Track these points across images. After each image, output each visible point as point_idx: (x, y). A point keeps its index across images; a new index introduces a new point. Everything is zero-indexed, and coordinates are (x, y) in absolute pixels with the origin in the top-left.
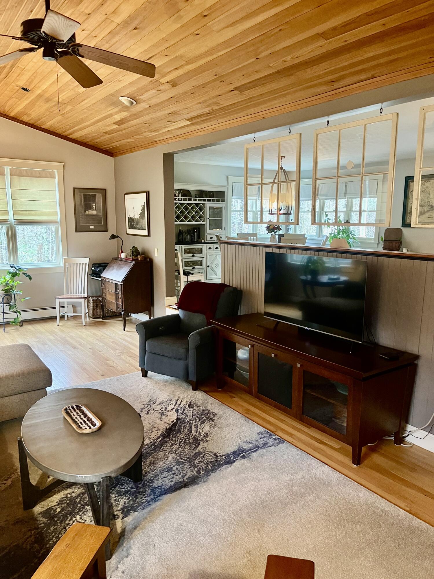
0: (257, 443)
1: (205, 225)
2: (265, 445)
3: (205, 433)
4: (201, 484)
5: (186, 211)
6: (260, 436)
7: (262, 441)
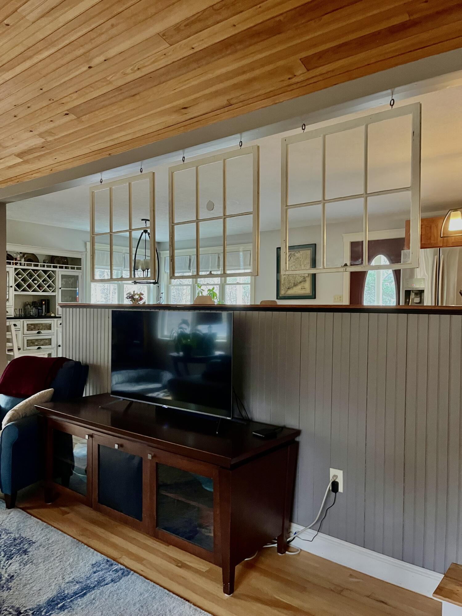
1: (55, 296)
5: (30, 279)
6: (95, 569)
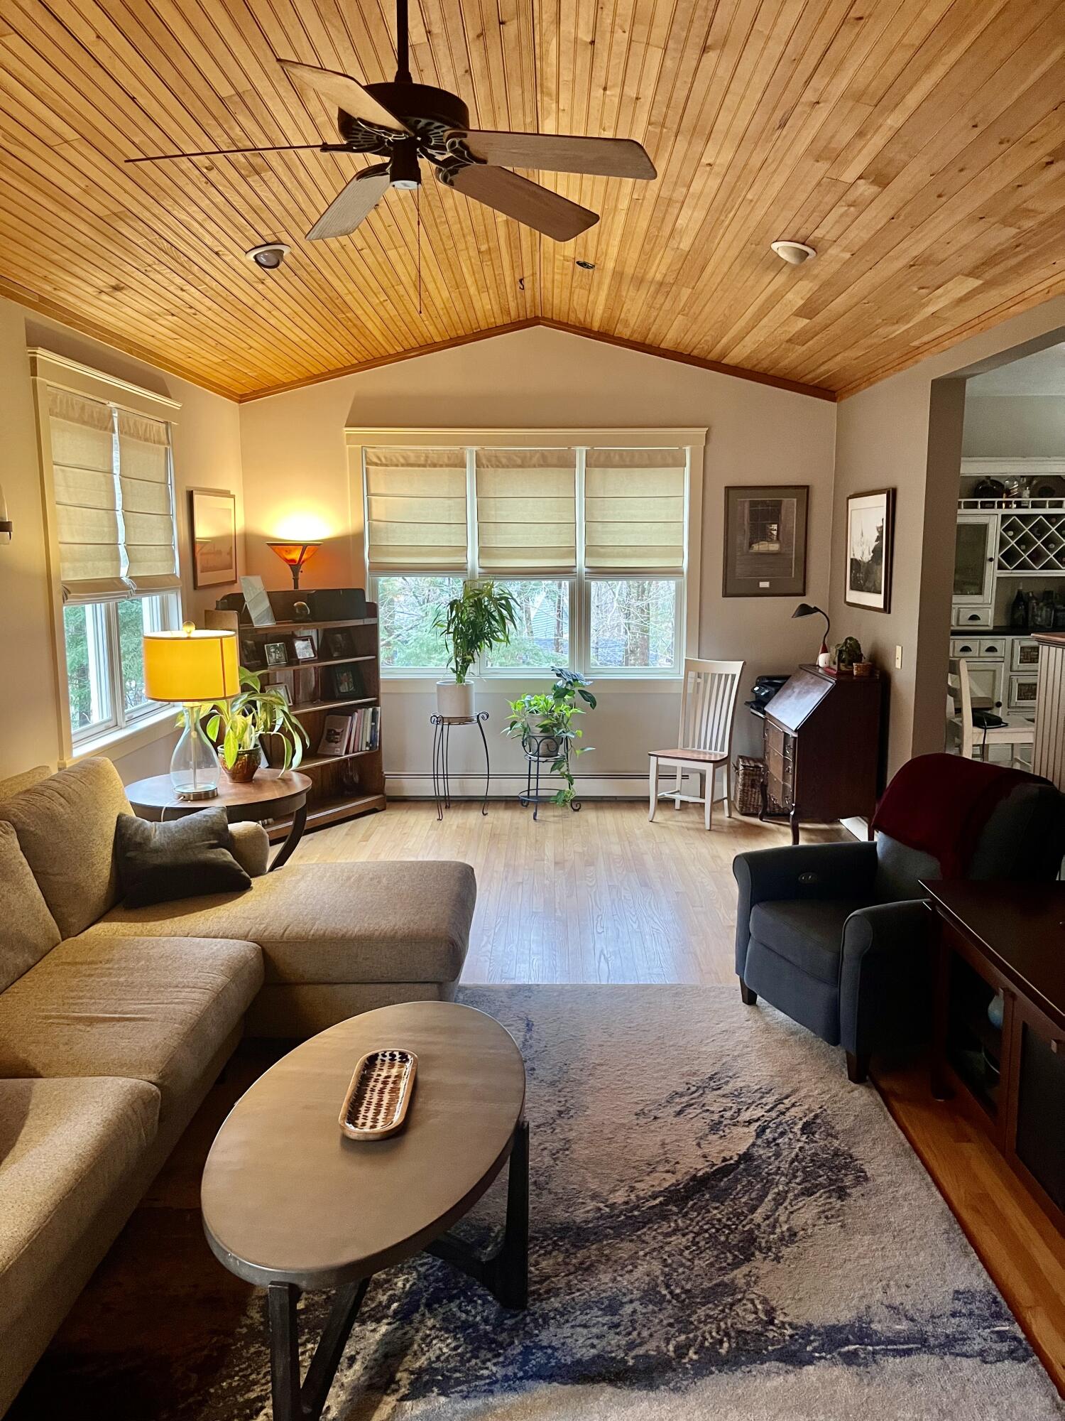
0: (930, 1328)
2: (950, 1345)
3: (789, 1229)
4: (663, 1392)
5: (1039, 539)
7: (950, 1327)
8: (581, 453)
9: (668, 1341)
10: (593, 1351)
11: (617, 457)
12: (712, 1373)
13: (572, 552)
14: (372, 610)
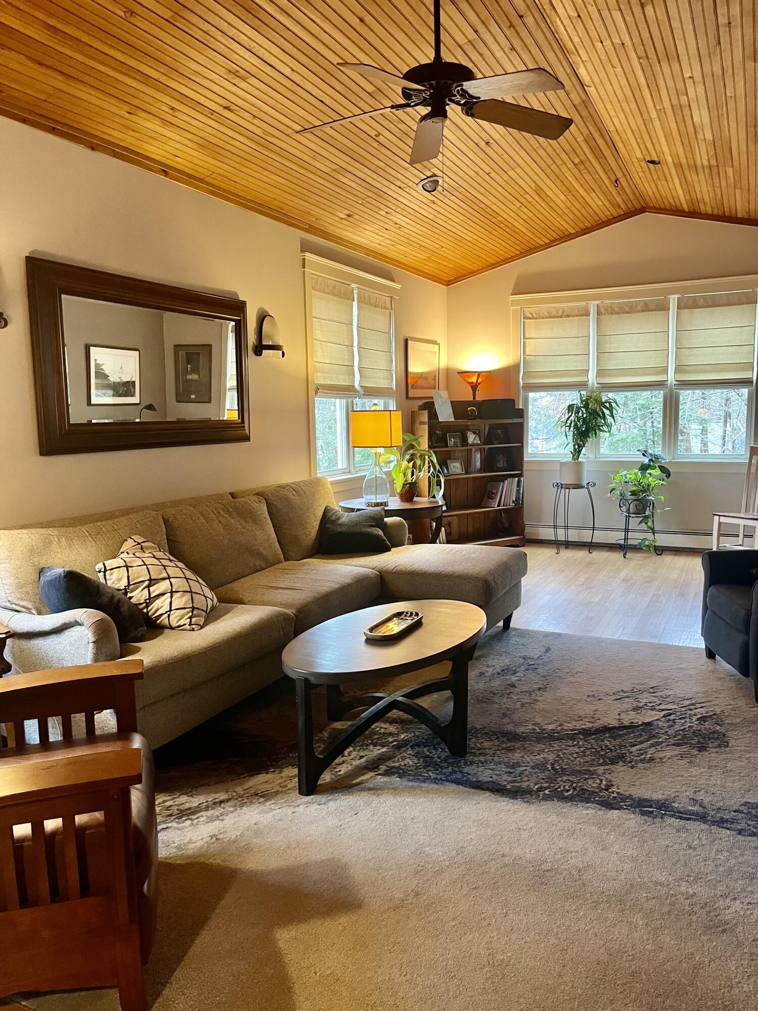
0: (712, 812)
2: (721, 822)
3: (651, 757)
6: (741, 808)
7: (728, 815)
8: (673, 300)
9: (536, 784)
10: (491, 779)
11: (702, 300)
12: (553, 800)
13: (665, 371)
14: (521, 413)
